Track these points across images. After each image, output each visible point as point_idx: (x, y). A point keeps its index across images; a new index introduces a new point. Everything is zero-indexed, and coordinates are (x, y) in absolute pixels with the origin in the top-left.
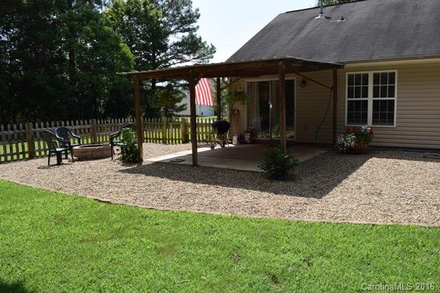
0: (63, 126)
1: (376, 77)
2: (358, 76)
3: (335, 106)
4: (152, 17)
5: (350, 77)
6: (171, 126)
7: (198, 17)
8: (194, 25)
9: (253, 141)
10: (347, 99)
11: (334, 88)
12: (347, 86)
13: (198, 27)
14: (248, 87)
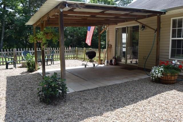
0: (27, 50)
5: (174, 21)
9: (116, 64)
10: (171, 39)
11: (158, 30)
12: (171, 29)
14: (116, 31)
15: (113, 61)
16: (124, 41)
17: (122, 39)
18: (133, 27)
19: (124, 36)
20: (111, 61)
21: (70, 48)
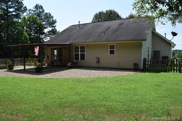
1: (81, 47)
2: (77, 47)
3: (70, 55)
4: (38, 23)
6: (32, 61)
7: (56, 22)
8: (55, 25)
10: (74, 53)
11: (69, 50)
12: (74, 50)
13: (56, 26)
14: (51, 49)
15: (51, 64)
16: (56, 53)
17: (54, 53)
18: (60, 48)
19: (55, 51)
20: (49, 64)
21: (19, 58)
